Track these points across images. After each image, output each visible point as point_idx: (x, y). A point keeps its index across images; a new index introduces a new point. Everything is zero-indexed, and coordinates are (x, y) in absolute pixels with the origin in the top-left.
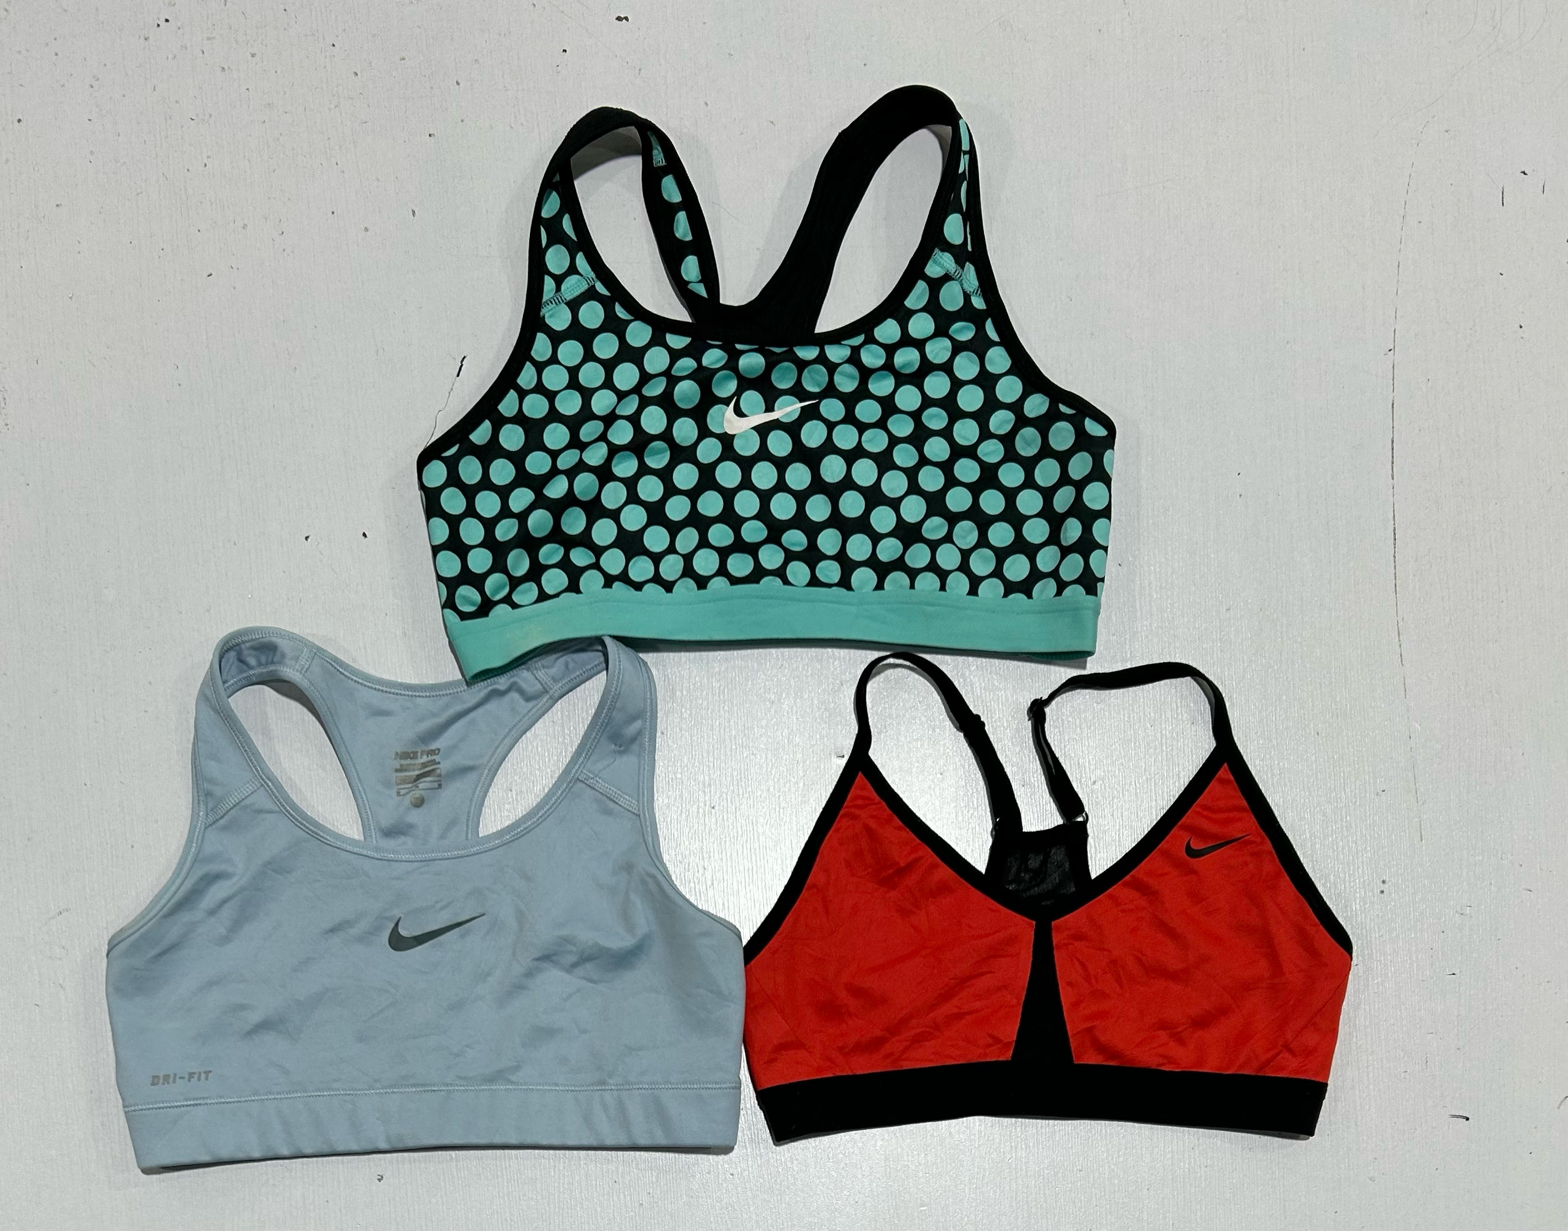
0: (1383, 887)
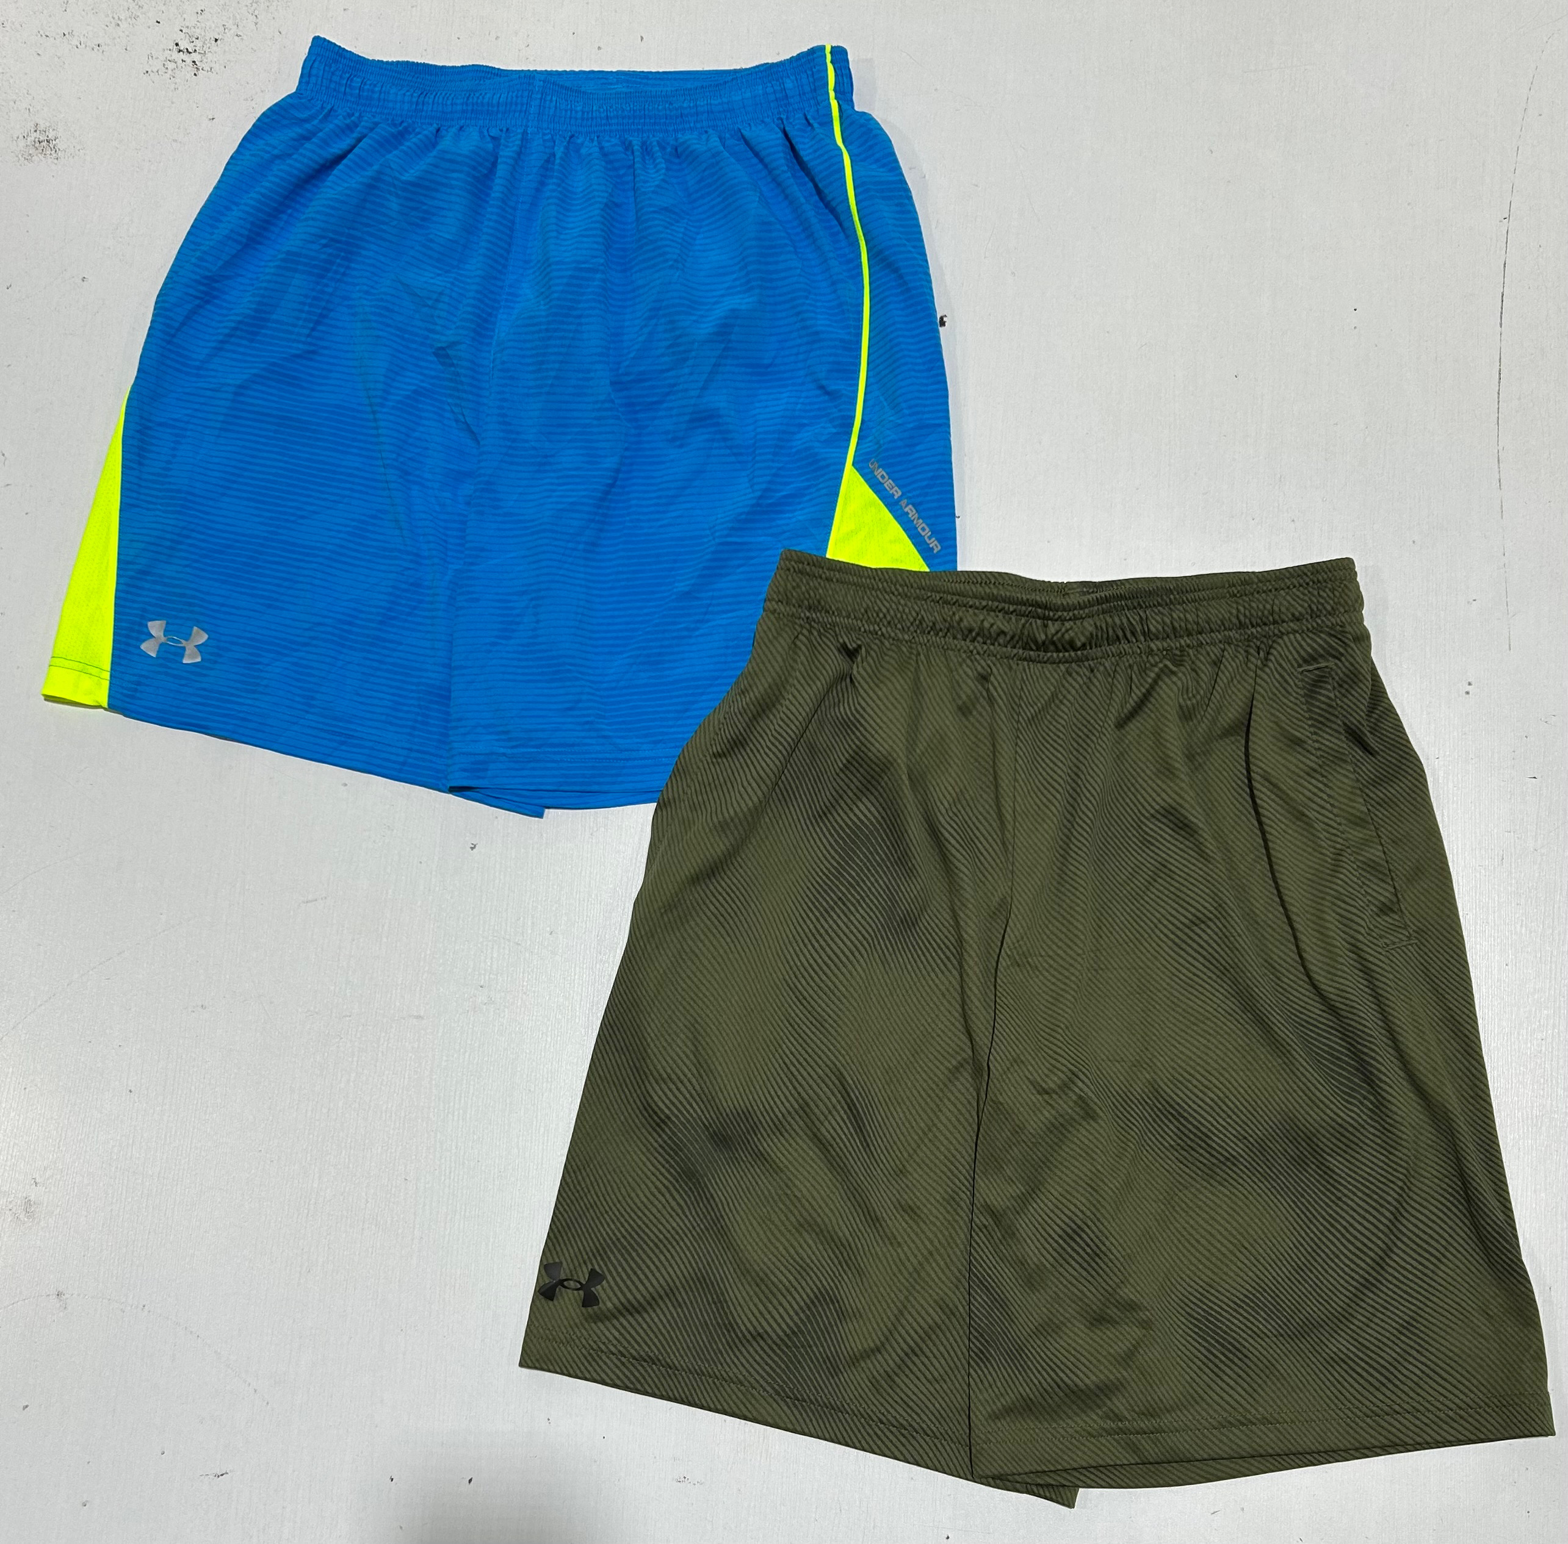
0: (1469, 688)
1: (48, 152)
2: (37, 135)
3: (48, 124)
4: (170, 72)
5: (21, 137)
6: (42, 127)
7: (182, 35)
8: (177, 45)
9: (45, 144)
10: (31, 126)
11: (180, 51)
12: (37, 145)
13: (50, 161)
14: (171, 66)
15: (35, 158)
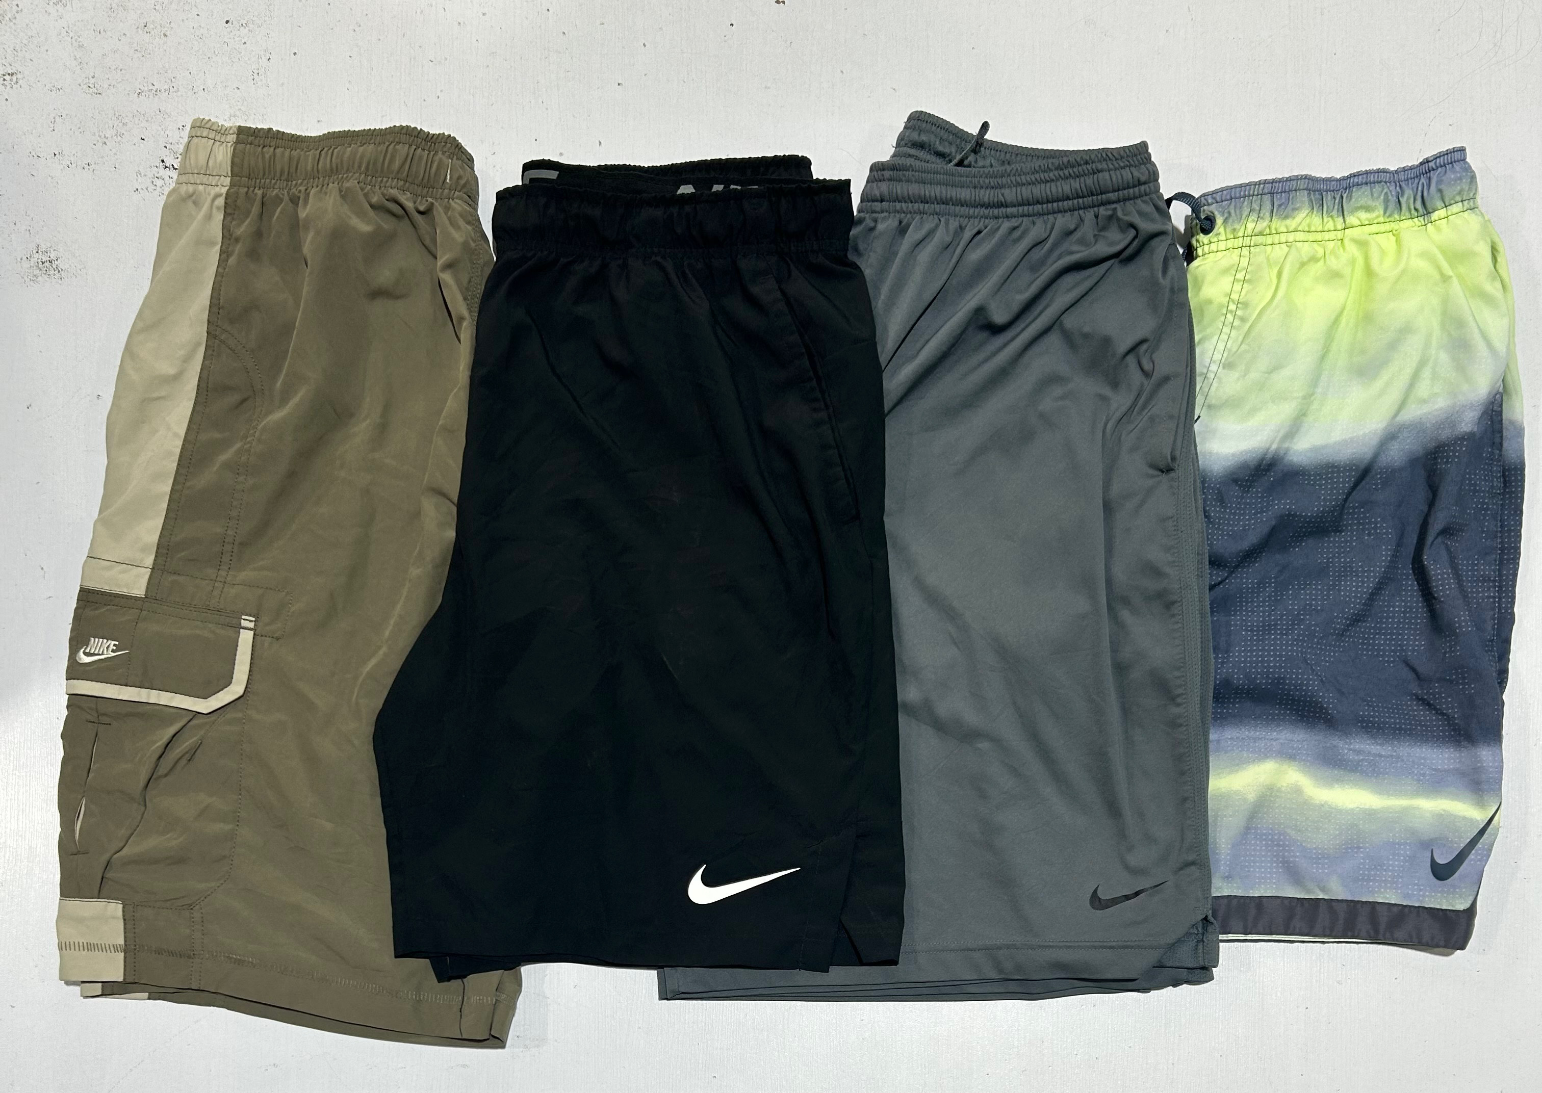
1: (52, 272)
2: (39, 256)
3: (49, 245)
4: (158, 189)
5: (24, 258)
6: (43, 247)
7: (167, 152)
8: (163, 161)
9: (47, 264)
10: (32, 246)
11: (166, 167)
12: (40, 265)
13: (54, 280)
14: (159, 183)
15: (40, 278)
